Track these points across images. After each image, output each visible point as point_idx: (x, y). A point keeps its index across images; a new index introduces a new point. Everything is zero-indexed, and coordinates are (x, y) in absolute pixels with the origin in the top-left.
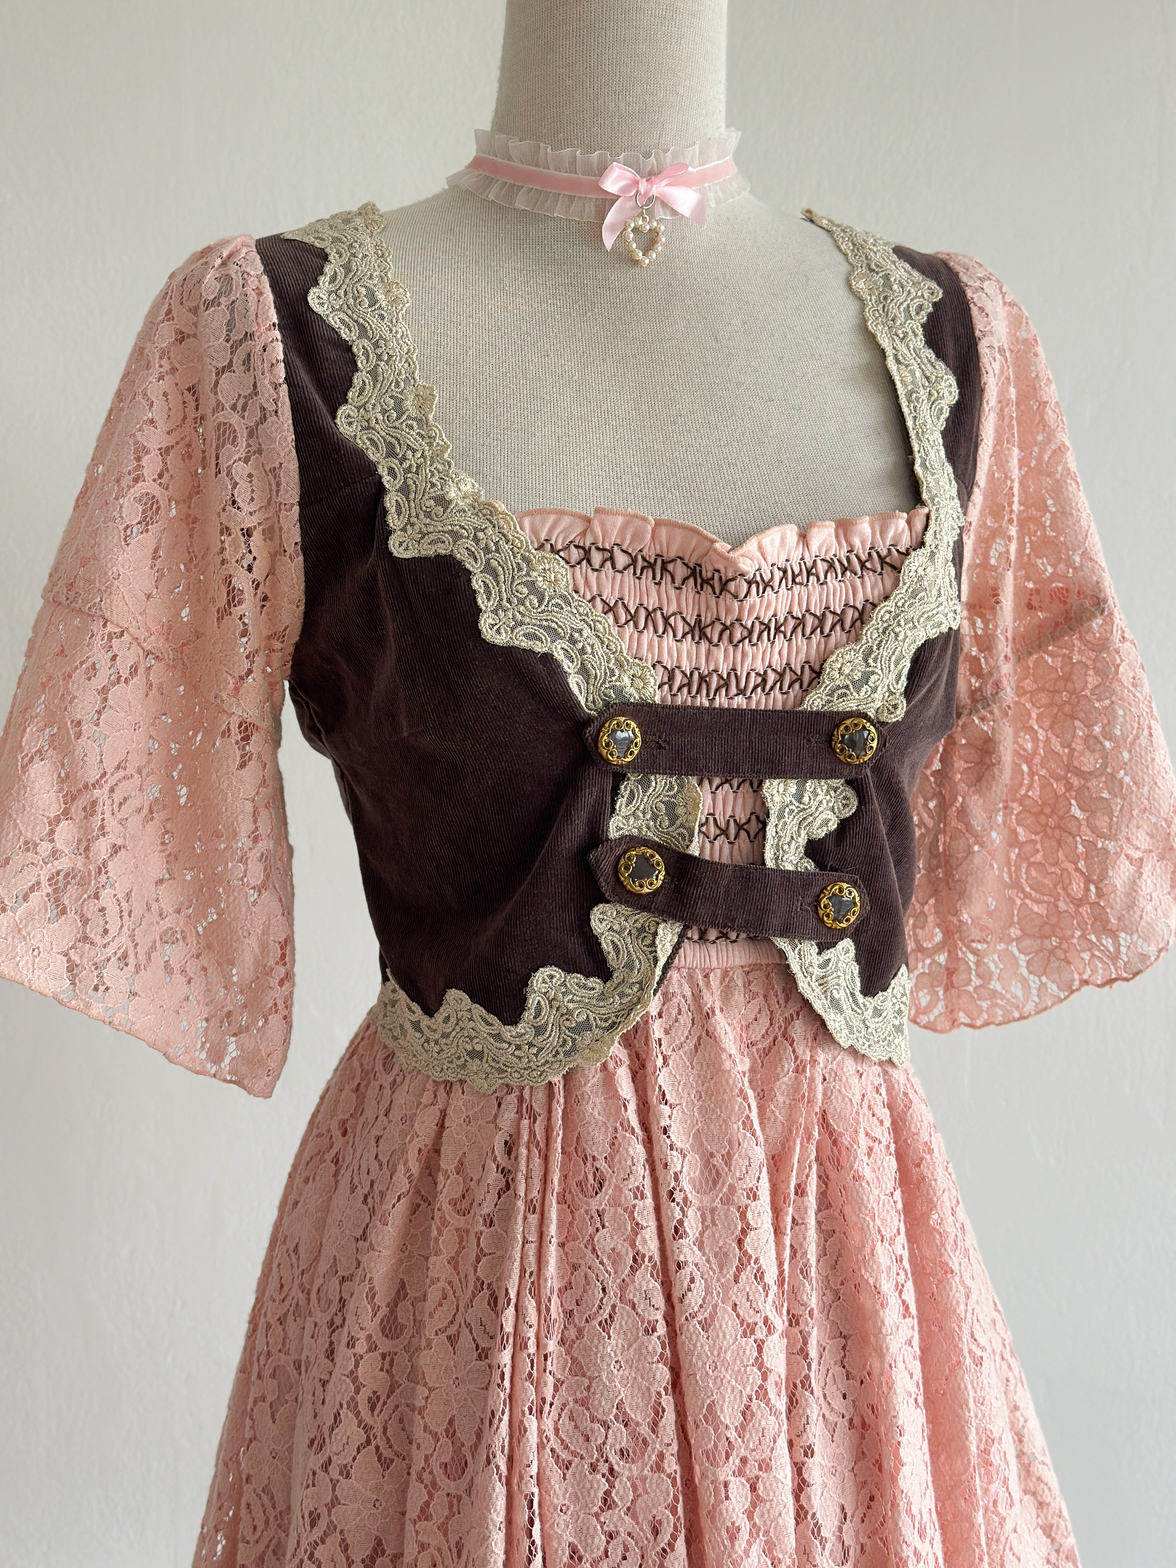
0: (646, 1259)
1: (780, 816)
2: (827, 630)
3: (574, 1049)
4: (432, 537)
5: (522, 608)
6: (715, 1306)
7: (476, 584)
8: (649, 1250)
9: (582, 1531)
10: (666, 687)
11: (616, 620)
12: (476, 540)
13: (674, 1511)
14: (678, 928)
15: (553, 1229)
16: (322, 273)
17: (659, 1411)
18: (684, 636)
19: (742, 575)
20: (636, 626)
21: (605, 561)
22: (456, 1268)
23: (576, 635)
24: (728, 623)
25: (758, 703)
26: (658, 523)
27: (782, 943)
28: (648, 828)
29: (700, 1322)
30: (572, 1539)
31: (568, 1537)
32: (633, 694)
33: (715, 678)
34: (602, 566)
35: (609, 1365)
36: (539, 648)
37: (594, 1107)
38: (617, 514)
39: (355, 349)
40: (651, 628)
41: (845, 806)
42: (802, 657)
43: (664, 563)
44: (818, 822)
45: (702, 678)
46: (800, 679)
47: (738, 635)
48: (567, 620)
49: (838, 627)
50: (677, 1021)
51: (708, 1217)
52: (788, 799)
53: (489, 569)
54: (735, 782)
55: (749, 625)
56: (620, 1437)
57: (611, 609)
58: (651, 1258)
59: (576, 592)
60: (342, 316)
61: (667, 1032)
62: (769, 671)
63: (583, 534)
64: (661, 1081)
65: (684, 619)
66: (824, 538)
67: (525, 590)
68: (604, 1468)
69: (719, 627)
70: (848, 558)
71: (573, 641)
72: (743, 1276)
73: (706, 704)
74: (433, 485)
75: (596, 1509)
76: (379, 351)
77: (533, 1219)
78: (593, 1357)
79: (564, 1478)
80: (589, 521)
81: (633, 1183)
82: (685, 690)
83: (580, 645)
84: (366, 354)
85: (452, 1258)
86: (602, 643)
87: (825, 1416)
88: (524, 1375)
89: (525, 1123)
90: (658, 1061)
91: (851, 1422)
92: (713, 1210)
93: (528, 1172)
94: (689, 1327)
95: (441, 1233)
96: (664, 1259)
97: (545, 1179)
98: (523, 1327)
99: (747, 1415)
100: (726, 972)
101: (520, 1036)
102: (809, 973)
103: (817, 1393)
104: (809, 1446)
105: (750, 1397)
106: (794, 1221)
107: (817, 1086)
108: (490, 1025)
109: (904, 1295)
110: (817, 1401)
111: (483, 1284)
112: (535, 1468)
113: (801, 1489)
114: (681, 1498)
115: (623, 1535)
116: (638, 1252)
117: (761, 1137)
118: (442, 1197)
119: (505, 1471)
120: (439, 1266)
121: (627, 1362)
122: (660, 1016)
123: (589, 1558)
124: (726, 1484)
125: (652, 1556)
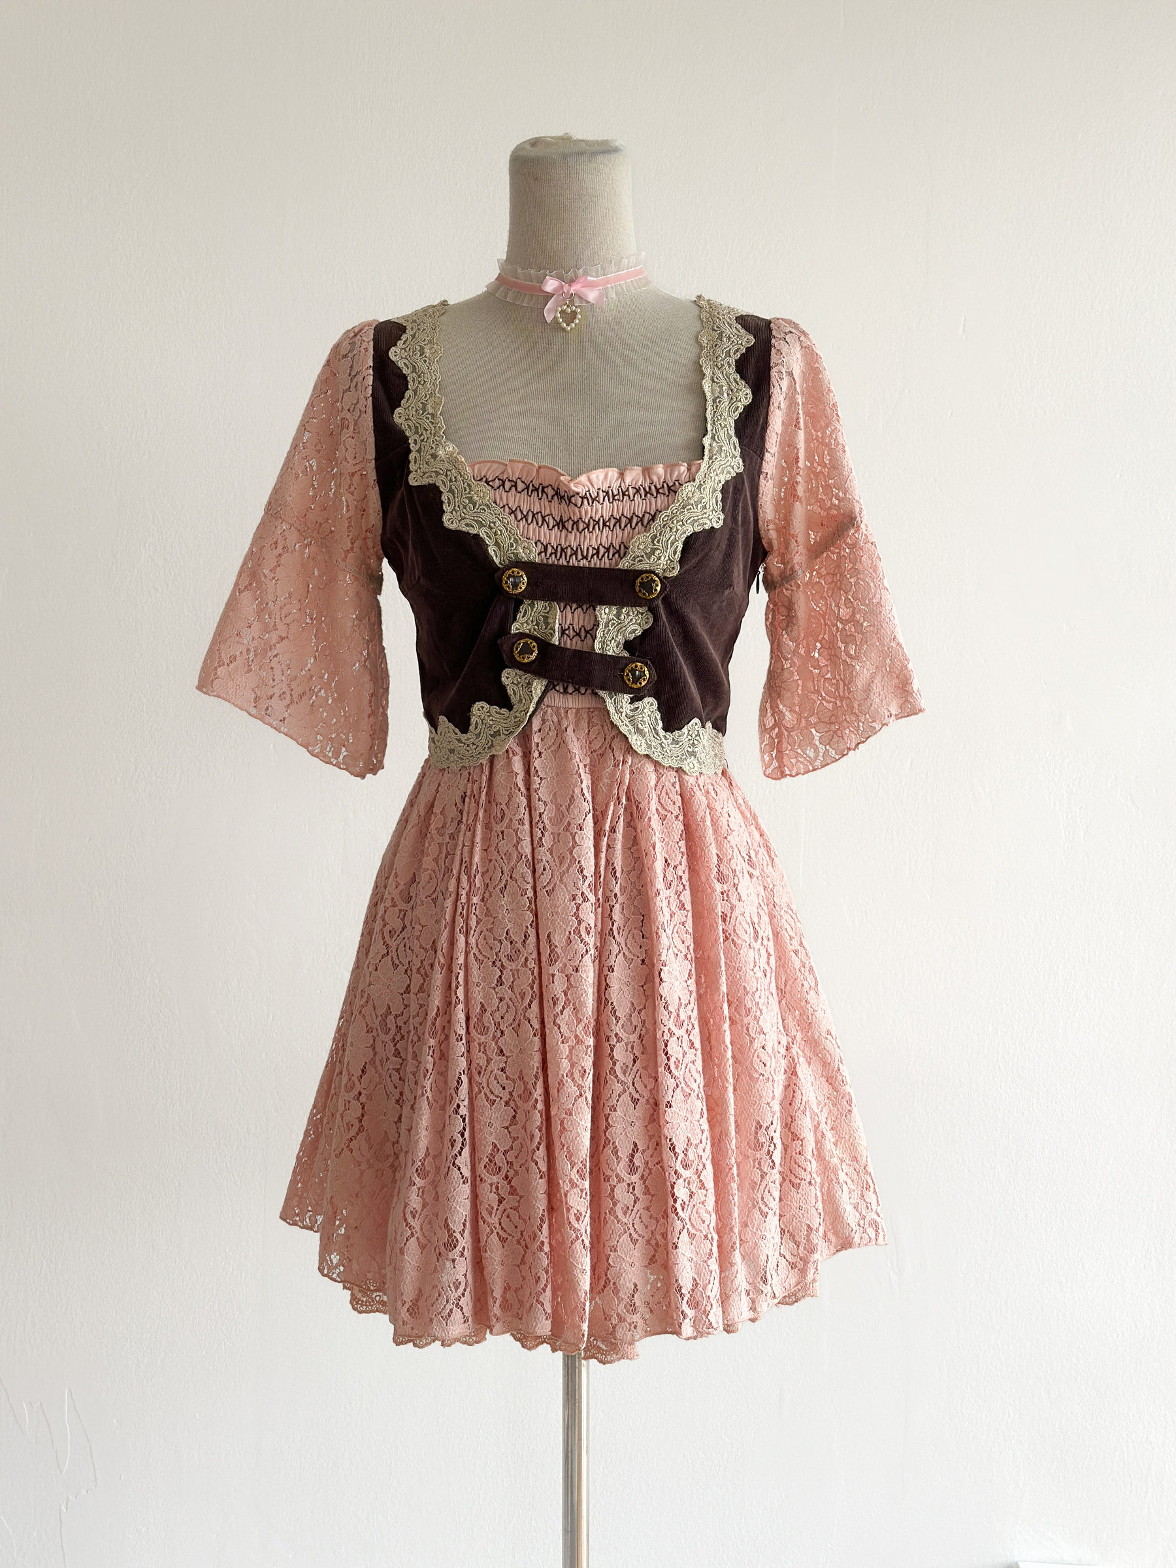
0: (523, 857)
1: (607, 626)
2: (633, 525)
3: (492, 746)
4: (427, 474)
5: (464, 510)
6: (555, 884)
7: (444, 498)
8: (525, 852)
9: (486, 996)
10: (543, 554)
11: (516, 518)
12: (446, 475)
13: (532, 988)
14: (545, 682)
15: (478, 839)
16: (400, 339)
17: (526, 936)
18: (553, 527)
19: (578, 494)
20: (527, 521)
21: (512, 486)
22: (437, 864)
23: (492, 525)
24: (576, 520)
25: (595, 564)
26: (540, 467)
27: (603, 694)
28: (535, 629)
29: (547, 891)
30: (481, 1000)
31: (480, 999)
32: (524, 557)
33: (569, 549)
34: (510, 489)
35: (503, 911)
36: (473, 531)
37: (500, 777)
38: (519, 462)
39: (408, 379)
40: (535, 522)
41: (646, 623)
42: (619, 539)
43: (543, 488)
44: (629, 630)
45: (562, 550)
46: (618, 552)
47: (581, 528)
48: (487, 517)
49: (640, 524)
50: (548, 734)
51: (556, 837)
52: (611, 617)
53: (451, 491)
54: (585, 607)
55: (587, 521)
56: (507, 948)
57: (513, 512)
58: (526, 856)
59: (495, 502)
60: (405, 361)
61: (542, 740)
62: (601, 547)
63: (503, 473)
64: (536, 764)
65: (553, 518)
66: (634, 476)
67: (467, 501)
68: (498, 964)
69: (571, 523)
70: (650, 488)
71: (491, 528)
72: (571, 870)
73: (565, 564)
74: (432, 448)
75: (494, 985)
76: (420, 379)
77: (469, 834)
78: (495, 906)
79: (479, 969)
80: (506, 465)
81: (518, 817)
82: (553, 556)
83: (494, 530)
84: (413, 381)
85: (436, 858)
86: (507, 529)
87: (624, 954)
88: (458, 913)
89: (470, 785)
90: (536, 754)
91: (643, 961)
92: (559, 834)
93: (469, 810)
94: (542, 893)
95: (430, 845)
96: (533, 858)
97: (477, 814)
98: (460, 889)
99: (569, 941)
100: (578, 710)
101: (468, 739)
102: (621, 713)
103: (618, 940)
104: (611, 966)
105: (570, 932)
106: (608, 846)
107: (625, 775)
108: (456, 734)
109: (682, 898)
110: (619, 944)
111: (449, 870)
112: (461, 960)
113: (606, 989)
114: (537, 982)
115: (507, 1000)
116: (519, 853)
117: (590, 799)
118: (432, 826)
119: (442, 960)
120: (428, 862)
121: (512, 910)
122: (540, 731)
123: (489, 1010)
124: (553, 976)
125: (520, 1011)
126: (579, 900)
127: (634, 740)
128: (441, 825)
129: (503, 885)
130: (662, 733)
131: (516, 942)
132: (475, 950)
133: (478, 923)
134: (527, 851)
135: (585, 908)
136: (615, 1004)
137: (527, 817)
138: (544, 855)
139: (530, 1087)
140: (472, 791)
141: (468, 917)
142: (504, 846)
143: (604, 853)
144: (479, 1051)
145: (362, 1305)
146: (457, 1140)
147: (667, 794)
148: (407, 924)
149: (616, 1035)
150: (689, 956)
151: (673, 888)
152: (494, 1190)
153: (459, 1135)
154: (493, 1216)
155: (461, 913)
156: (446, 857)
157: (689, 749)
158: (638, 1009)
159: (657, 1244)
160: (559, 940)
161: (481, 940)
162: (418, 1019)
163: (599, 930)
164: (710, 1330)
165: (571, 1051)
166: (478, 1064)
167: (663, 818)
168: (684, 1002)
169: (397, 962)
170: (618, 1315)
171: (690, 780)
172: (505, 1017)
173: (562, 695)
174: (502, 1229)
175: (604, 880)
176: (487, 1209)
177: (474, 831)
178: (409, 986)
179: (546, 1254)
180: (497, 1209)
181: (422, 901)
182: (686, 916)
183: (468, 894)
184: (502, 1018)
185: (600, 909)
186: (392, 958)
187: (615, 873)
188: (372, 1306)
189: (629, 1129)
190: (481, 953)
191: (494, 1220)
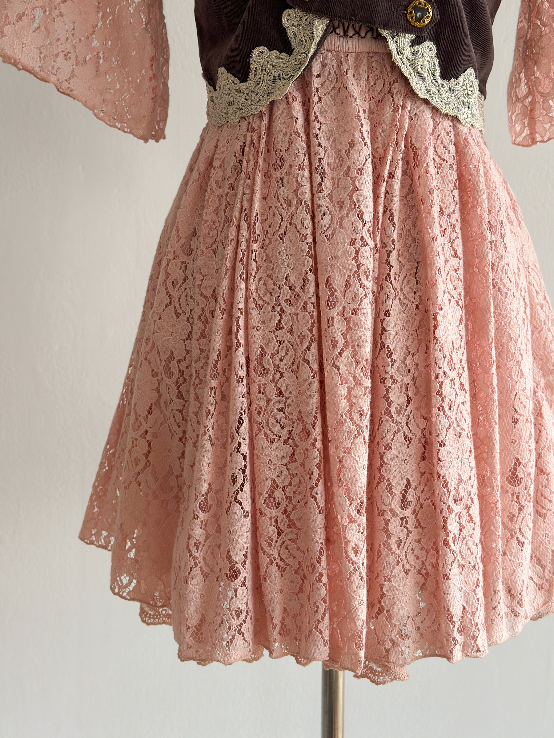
0: (303, 203)
6: (335, 229)
8: (305, 198)
9: (266, 340)
13: (311, 331)
15: (258, 187)
17: (305, 281)
27: (385, 33)
29: (326, 236)
30: (261, 344)
31: (260, 342)
35: (282, 257)
37: (280, 124)
50: (328, 78)
51: (336, 183)
56: (286, 293)
58: (305, 202)
61: (322, 84)
64: (315, 109)
68: (278, 308)
72: (351, 214)
75: (273, 329)
77: (248, 182)
78: (275, 252)
79: (259, 314)
81: (297, 163)
87: (400, 299)
88: (238, 260)
89: (249, 134)
90: (316, 99)
91: (417, 306)
92: (339, 180)
93: (249, 158)
94: (321, 238)
95: (210, 198)
96: (313, 203)
97: (257, 162)
98: (240, 236)
99: (347, 285)
100: (358, 55)
101: (248, 88)
102: (403, 54)
103: (395, 285)
104: (388, 311)
105: (349, 276)
106: (387, 192)
107: (405, 120)
108: (235, 84)
109: (455, 245)
110: (395, 289)
111: (229, 220)
112: (242, 305)
113: (382, 333)
114: (316, 325)
115: (286, 343)
116: (299, 199)
117: (369, 143)
118: (212, 179)
119: (223, 306)
120: (208, 214)
121: (291, 255)
122: (319, 76)
123: (269, 353)
124: (333, 319)
125: (299, 353)
126: (359, 244)
127: (415, 83)
128: (221, 178)
129: (282, 231)
130: (439, 79)
131: (296, 287)
132: (255, 296)
133: (257, 269)
134: (306, 196)
135: (364, 252)
136: (391, 347)
137: (306, 163)
138: (323, 200)
139: (309, 426)
140: (252, 140)
141: (248, 263)
142: (284, 192)
143: (383, 199)
144: (259, 393)
145: (150, 618)
146: (238, 476)
147: (442, 142)
148: (189, 275)
149: (392, 377)
150: (460, 303)
151: (447, 236)
152: (274, 523)
153: (240, 472)
154: (272, 547)
155: (241, 259)
156: (226, 207)
157: (463, 99)
158: (412, 352)
159: (427, 574)
160: (338, 284)
161: (261, 286)
162: (199, 364)
163: (376, 275)
164: (478, 654)
165: (349, 392)
166: (258, 405)
167: (439, 167)
168: (456, 346)
169: (179, 311)
170: (391, 640)
171: (464, 130)
172: (285, 360)
173: (342, 39)
174: (281, 559)
175: (382, 225)
176: (267, 541)
177: (254, 178)
178: (191, 332)
179: (324, 585)
180: (277, 541)
181: (203, 252)
182: (459, 264)
183: (248, 242)
184: (282, 360)
185: (378, 255)
186: (175, 307)
187: (393, 219)
188: (159, 619)
189: (403, 466)
190: (261, 298)
191: (273, 551)
